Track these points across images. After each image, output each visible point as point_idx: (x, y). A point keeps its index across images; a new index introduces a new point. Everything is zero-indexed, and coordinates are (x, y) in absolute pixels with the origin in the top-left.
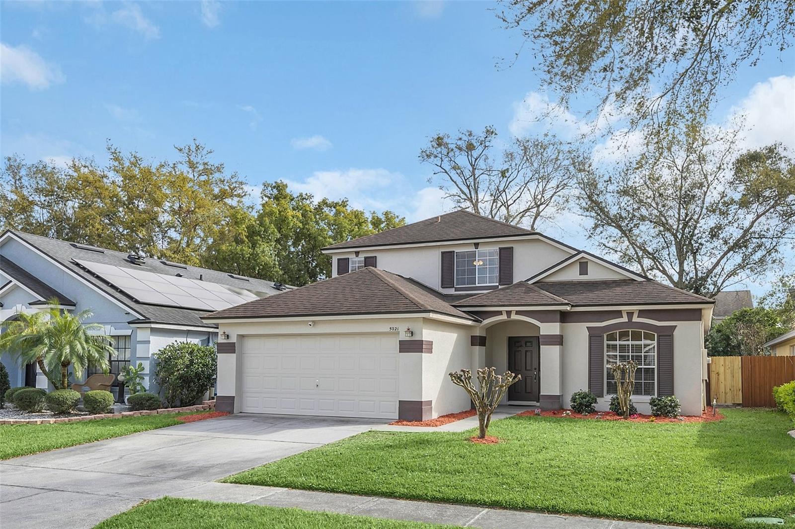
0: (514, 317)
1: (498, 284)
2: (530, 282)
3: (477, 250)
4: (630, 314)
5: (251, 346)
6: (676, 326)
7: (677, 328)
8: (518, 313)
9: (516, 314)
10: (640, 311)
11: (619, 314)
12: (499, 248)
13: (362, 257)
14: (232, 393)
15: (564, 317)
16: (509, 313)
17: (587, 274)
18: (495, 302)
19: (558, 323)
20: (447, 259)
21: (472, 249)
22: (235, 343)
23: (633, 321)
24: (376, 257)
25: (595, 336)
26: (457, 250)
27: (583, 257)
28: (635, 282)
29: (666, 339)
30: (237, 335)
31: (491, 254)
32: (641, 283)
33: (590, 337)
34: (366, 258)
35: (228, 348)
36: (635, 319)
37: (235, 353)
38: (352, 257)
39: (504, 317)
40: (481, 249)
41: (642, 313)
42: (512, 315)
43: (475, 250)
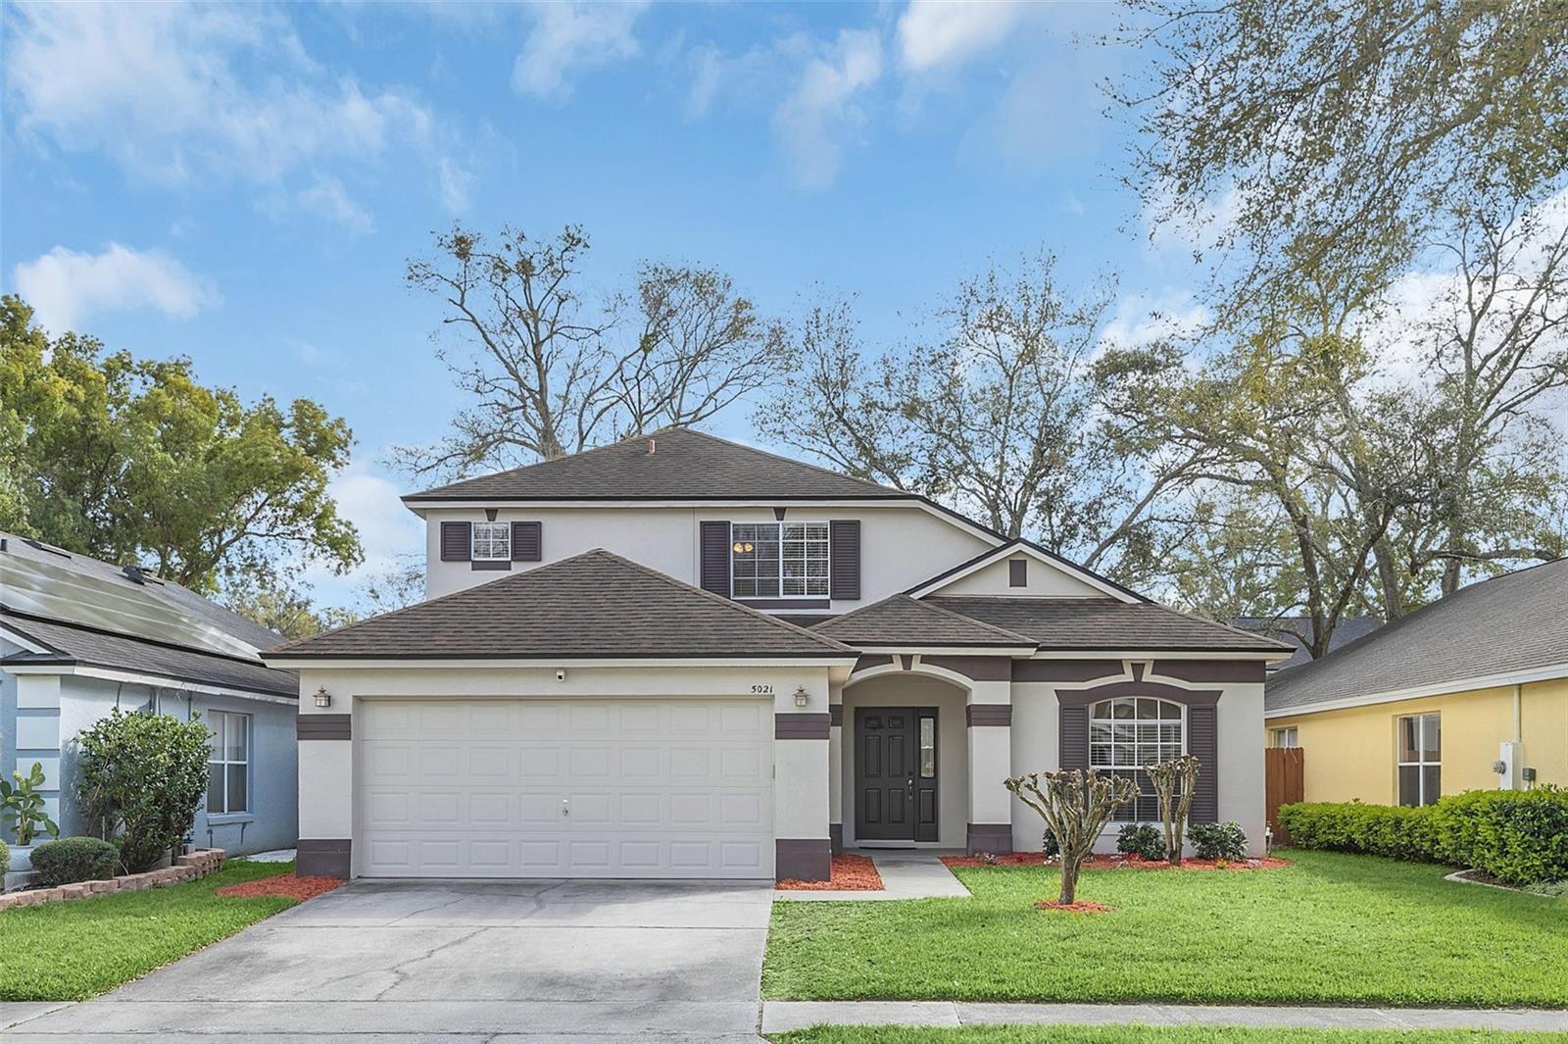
0: (917, 667)
1: (828, 597)
2: (916, 596)
3: (780, 522)
4: (1138, 668)
5: (380, 724)
6: (1222, 692)
7: (1223, 694)
8: (925, 659)
9: (921, 662)
10: (1156, 661)
11: (1116, 666)
12: (831, 521)
13: (504, 522)
14: (343, 831)
15: (1019, 670)
16: (907, 660)
17: (1026, 586)
18: (877, 635)
19: (1009, 683)
20: (714, 538)
21: (770, 519)
22: (350, 715)
23: (1143, 680)
24: (540, 523)
25: (1072, 709)
26: (736, 520)
27: (1020, 551)
28: (1122, 606)
29: (1205, 712)
30: (354, 696)
31: (814, 531)
32: (1133, 607)
33: (1063, 710)
34: (515, 525)
35: (335, 727)
36: (1148, 677)
37: (350, 739)
38: (480, 522)
39: (897, 667)
40: (791, 520)
41: (1160, 666)
42: (913, 666)
43: (778, 522)
